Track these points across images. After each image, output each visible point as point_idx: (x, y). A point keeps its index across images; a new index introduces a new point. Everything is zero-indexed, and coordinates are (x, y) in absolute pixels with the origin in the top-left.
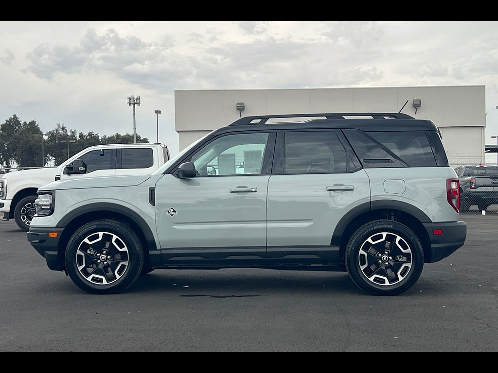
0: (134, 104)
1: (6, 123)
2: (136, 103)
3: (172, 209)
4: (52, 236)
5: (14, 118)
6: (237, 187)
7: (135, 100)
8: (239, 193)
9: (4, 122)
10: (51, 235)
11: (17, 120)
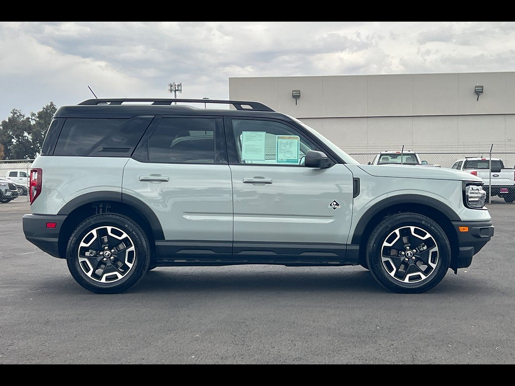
0: (175, 91)
1: (43, 111)
2: (177, 90)
5: (50, 106)
7: (177, 87)
9: (41, 110)
11: (54, 108)
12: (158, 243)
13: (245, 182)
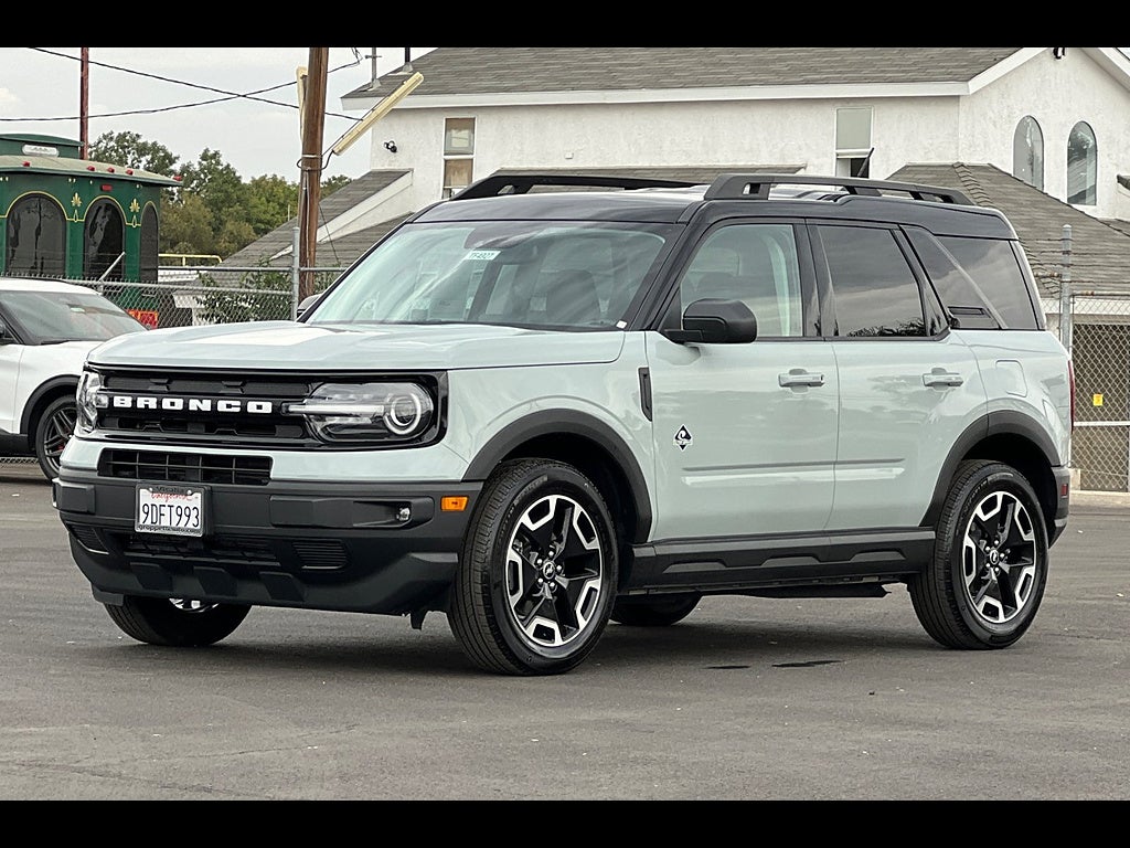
3: (683, 429)
4: (452, 507)
6: (792, 372)
8: (796, 388)
10: (449, 504)
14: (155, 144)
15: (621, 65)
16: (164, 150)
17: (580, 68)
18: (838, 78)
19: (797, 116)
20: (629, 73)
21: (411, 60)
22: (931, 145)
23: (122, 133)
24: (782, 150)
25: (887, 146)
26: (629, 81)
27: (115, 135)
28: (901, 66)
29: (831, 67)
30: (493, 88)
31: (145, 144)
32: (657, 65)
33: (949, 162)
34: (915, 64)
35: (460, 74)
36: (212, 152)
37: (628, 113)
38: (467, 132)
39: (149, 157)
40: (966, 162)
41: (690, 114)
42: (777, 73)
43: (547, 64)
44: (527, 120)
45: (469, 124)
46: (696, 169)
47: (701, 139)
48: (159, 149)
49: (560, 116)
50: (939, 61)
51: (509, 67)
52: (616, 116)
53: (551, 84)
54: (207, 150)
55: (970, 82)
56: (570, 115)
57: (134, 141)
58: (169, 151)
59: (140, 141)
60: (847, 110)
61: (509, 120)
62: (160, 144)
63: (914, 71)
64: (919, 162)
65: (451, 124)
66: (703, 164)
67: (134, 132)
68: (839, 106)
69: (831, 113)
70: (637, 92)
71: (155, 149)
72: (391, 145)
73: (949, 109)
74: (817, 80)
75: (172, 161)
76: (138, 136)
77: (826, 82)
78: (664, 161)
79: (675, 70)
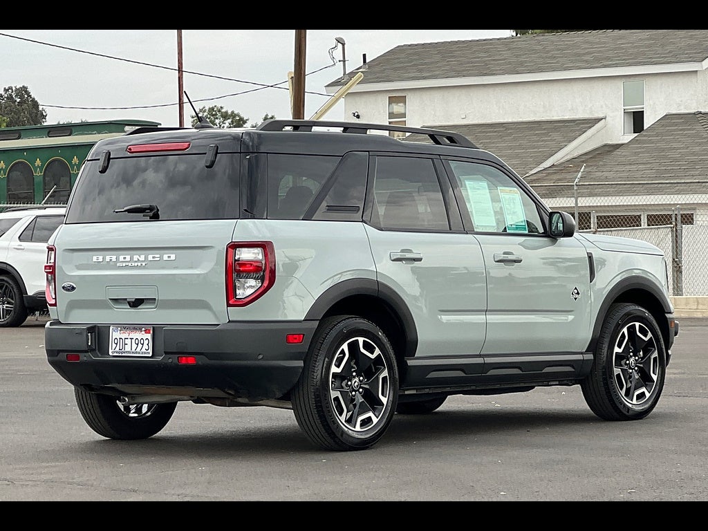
12: (411, 362)
13: (498, 261)
14: (233, 112)
15: (494, 60)
16: (239, 116)
17: (468, 63)
18: (623, 63)
19: (599, 87)
20: (498, 64)
21: (367, 62)
22: (681, 101)
23: (211, 107)
24: (591, 108)
25: (654, 104)
26: (497, 70)
27: (207, 108)
28: (661, 54)
29: (619, 57)
30: (417, 77)
31: (226, 112)
32: (514, 59)
33: (693, 111)
34: (670, 52)
35: (395, 69)
36: (270, 116)
37: (498, 89)
38: (402, 104)
39: (230, 121)
40: (703, 111)
41: (535, 88)
42: (586, 61)
43: (448, 61)
44: (437, 95)
45: (402, 100)
46: (540, 122)
47: (542, 103)
48: (236, 115)
49: (457, 92)
50: (685, 50)
51: (425, 64)
52: (491, 91)
53: (450, 74)
54: (267, 115)
55: (703, 62)
56: (464, 91)
57: (219, 111)
58: (242, 116)
59: (223, 110)
60: (630, 82)
61: (426, 96)
62: (236, 112)
63: (669, 57)
64: (674, 112)
65: (392, 100)
66: (544, 119)
67: (219, 106)
68: (624, 80)
69: (620, 84)
70: (503, 76)
71: (233, 115)
72: (356, 114)
73: (693, 78)
74: (610, 65)
75: (245, 122)
76: (221, 107)
77: (616, 65)
78: (521, 118)
79: (526, 62)
